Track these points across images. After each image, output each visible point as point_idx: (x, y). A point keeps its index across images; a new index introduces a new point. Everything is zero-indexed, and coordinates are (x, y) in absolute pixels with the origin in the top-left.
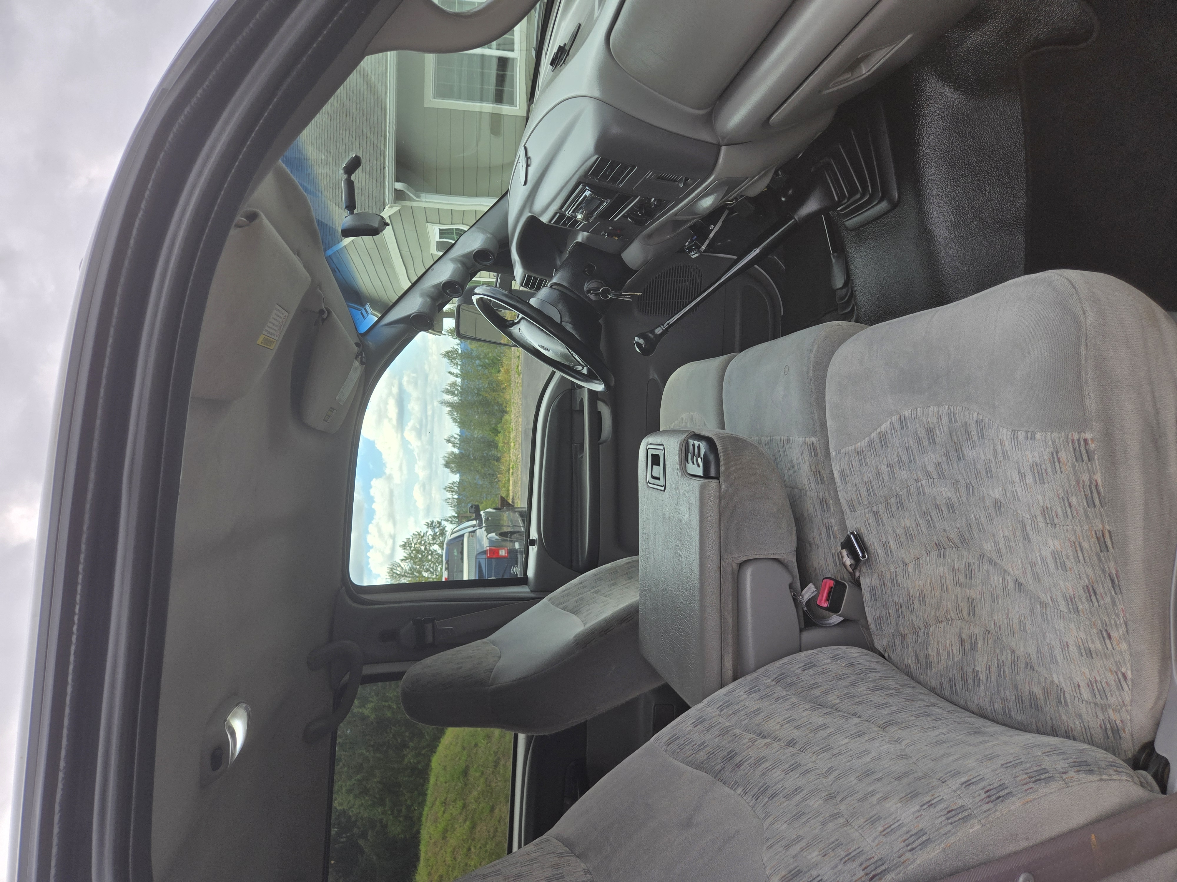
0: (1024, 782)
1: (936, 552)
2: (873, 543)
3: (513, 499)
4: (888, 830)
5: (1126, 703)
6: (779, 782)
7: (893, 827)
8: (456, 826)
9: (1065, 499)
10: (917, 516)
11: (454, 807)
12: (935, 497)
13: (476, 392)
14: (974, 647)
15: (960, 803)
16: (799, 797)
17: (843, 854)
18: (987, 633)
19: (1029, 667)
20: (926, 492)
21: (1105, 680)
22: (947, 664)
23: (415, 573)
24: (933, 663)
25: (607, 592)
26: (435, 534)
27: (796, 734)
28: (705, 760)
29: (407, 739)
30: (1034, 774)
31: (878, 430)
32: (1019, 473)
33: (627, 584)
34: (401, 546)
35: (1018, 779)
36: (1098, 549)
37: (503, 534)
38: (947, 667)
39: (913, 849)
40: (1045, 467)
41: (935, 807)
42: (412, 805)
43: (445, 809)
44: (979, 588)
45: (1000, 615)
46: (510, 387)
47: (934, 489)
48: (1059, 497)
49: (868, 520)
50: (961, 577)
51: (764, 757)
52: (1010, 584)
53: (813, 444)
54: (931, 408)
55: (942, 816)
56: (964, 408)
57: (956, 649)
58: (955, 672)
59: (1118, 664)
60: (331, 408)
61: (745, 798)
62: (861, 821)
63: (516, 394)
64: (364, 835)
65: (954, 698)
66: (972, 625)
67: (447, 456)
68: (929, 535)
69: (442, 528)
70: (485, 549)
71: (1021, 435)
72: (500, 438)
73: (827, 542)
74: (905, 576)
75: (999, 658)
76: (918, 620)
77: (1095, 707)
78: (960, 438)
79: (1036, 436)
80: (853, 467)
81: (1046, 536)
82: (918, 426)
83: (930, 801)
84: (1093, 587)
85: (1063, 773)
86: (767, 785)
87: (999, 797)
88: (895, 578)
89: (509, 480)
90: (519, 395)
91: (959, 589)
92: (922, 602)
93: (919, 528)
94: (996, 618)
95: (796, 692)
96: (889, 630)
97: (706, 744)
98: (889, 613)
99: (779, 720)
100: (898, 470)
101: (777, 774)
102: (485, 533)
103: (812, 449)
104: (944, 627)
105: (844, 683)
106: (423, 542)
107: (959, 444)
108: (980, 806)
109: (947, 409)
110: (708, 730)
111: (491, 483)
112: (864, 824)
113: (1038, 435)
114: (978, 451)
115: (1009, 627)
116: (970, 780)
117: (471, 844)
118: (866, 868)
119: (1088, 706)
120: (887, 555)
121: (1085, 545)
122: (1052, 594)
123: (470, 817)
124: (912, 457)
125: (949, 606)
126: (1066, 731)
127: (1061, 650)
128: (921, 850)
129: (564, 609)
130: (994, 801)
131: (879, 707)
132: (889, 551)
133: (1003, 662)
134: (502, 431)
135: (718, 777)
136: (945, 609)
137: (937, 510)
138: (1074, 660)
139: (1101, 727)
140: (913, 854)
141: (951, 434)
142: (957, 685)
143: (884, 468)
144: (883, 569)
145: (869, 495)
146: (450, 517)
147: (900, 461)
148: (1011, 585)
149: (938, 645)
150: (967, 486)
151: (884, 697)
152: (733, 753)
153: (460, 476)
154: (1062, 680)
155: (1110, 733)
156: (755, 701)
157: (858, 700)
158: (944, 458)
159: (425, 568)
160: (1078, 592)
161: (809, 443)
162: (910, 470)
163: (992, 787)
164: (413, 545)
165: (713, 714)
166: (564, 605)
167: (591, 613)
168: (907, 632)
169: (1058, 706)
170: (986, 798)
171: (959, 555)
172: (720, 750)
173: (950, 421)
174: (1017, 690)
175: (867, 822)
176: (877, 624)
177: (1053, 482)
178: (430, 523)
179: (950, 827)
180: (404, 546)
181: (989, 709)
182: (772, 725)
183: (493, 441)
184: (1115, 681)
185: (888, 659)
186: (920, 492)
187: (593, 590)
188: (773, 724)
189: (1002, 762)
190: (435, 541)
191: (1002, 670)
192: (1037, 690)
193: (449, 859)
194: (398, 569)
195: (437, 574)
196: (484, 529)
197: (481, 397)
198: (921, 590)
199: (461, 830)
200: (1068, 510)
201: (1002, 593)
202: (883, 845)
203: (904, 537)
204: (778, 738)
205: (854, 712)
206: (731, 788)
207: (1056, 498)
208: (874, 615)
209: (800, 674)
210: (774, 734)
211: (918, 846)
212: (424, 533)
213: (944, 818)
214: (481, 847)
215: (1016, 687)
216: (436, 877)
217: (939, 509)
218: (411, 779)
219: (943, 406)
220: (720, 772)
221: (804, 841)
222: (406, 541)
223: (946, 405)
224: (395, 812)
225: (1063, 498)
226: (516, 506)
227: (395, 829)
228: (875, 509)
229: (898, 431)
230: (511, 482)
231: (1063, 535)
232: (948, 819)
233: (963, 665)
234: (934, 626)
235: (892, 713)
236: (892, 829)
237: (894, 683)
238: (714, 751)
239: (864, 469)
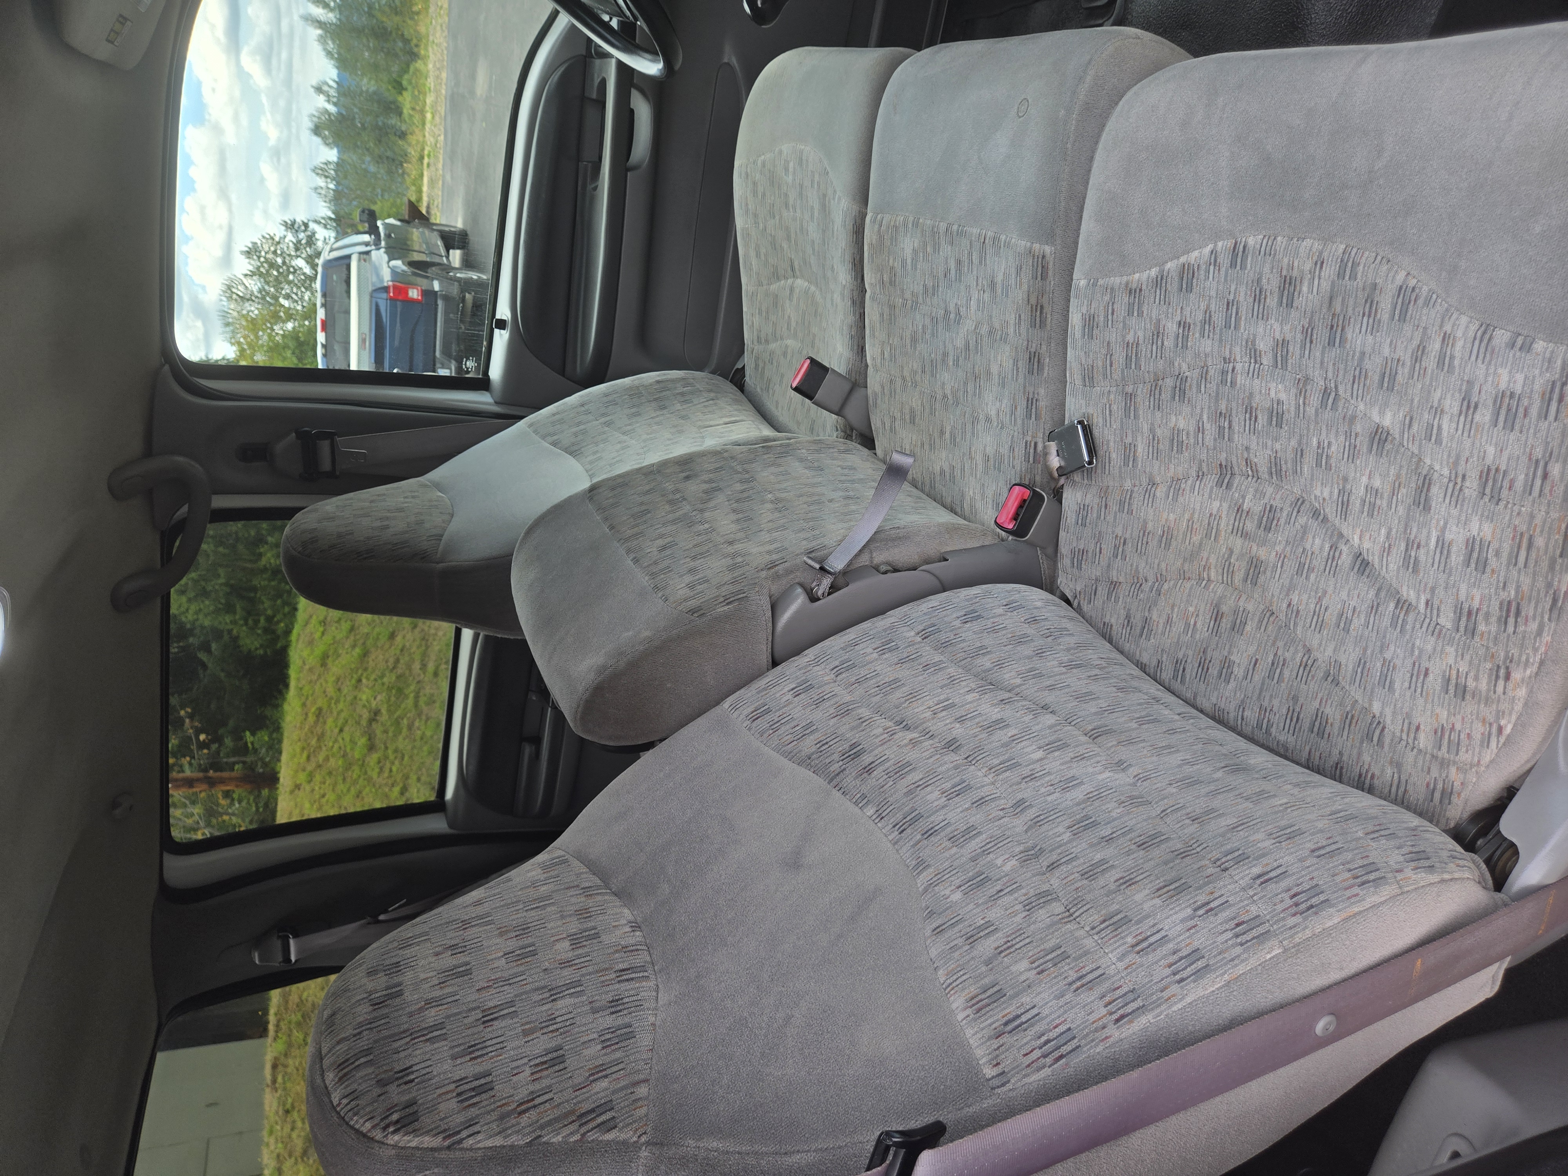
0: (1346, 884)
1: (1215, 478)
2: (1108, 441)
3: (428, 207)
4: (1145, 944)
5: (1482, 763)
6: (937, 811)
7: (1152, 940)
8: (340, 652)
9: (1542, 464)
10: (1205, 417)
11: (337, 628)
12: (1251, 394)
13: (366, 9)
14: (1238, 627)
15: (1254, 910)
16: (974, 845)
17: (1073, 975)
18: (1268, 615)
19: (1330, 679)
20: (1238, 382)
21: (1467, 731)
22: (1179, 639)
23: (268, 299)
24: (1153, 632)
25: (626, 425)
26: (299, 241)
27: (958, 731)
28: (813, 754)
29: (264, 532)
30: (1360, 872)
31: (1183, 259)
32: (1464, 399)
33: (657, 416)
34: (242, 253)
35: (1338, 879)
36: (1558, 552)
37: (412, 264)
38: (1178, 642)
39: (1182, 980)
40: (1526, 404)
41: (1216, 915)
42: (274, 616)
43: (325, 630)
44: (1279, 548)
45: (1305, 597)
46: (427, 12)
47: (1256, 381)
48: (1530, 459)
49: (1110, 405)
50: (1248, 523)
51: (908, 764)
52: (1344, 556)
53: (1044, 257)
54: (1307, 243)
55: (1227, 930)
56: (1379, 258)
57: (1203, 624)
58: (1191, 653)
59: (1499, 714)
60: (121, 16)
61: (879, 825)
62: (1094, 917)
63: (438, 28)
64: (206, 647)
65: (1176, 686)
66: (1244, 597)
67: (316, 114)
68: (1215, 449)
69: (309, 233)
70: (385, 284)
71: (1501, 337)
72: (406, 100)
73: (1023, 423)
74: (1146, 502)
75: (1279, 653)
76: (1148, 567)
77: (1431, 761)
78: (1350, 309)
79: (1535, 346)
80: (1113, 314)
81: (1470, 512)
82: (1267, 269)
83: (1208, 903)
84: (1518, 604)
85: (1397, 872)
86: (917, 812)
87: (1312, 907)
88: (1127, 500)
89: (422, 175)
90: (442, 31)
91: (1239, 542)
92: (1163, 545)
93: (1200, 435)
94: (1295, 598)
95: (955, 657)
96: (1092, 571)
97: (814, 727)
98: (1101, 549)
99: (931, 703)
100: (1197, 335)
101: (933, 796)
102: (385, 258)
103: (1040, 266)
104: (1191, 588)
105: (1027, 650)
106: (279, 252)
107: (1341, 318)
108: (1284, 919)
109: (1341, 251)
110: (818, 703)
111: (390, 172)
112: (1102, 926)
113: (1539, 346)
114: (1378, 339)
115: (1316, 617)
116: (1268, 873)
117: (362, 675)
118: (1110, 1003)
119: (1421, 757)
120: (1126, 464)
121: (1540, 542)
122: (1432, 596)
123: (361, 641)
124: (1233, 319)
125: (1213, 560)
126: (1360, 775)
127: (1409, 675)
128: (1195, 982)
129: (554, 444)
130: (1303, 913)
131: (1083, 697)
132: (1131, 459)
133: (1284, 660)
134: (409, 88)
135: (834, 782)
136: (1203, 563)
137: (1248, 416)
138: (1427, 694)
139: (1428, 785)
140: (1182, 988)
141: (1331, 298)
142: (1188, 671)
143: (1171, 327)
144: (1111, 484)
145: (1128, 365)
146: (323, 218)
147: (1207, 320)
148: (1346, 559)
149: (1173, 609)
150: (1326, 392)
151: (1085, 681)
152: (858, 748)
153: (339, 152)
154: (1388, 711)
155: (1437, 795)
156: (890, 666)
157: (1048, 683)
158: (1299, 337)
159: (283, 292)
160: (1488, 607)
161: (1037, 254)
162: (1221, 340)
163: (1300, 889)
164: (263, 254)
165: (826, 678)
166: (555, 437)
167: (600, 458)
168: (1121, 579)
169: (1362, 742)
170: (1291, 906)
171: (1256, 491)
172: (837, 740)
173: (1341, 275)
174: (1295, 703)
175: (1107, 923)
176: (1076, 560)
177: (1532, 431)
178: (289, 222)
179: (1239, 950)
180: (248, 253)
181: (1232, 715)
182: (920, 710)
183: (394, 102)
184: (1482, 734)
185: (1079, 610)
186: (1227, 377)
187: (603, 420)
188: (921, 708)
189: (1311, 846)
190: (298, 253)
191: (1278, 671)
192: (1332, 712)
193: (331, 691)
194: (239, 287)
195: (305, 304)
196: (383, 250)
197: (375, 21)
198: (1169, 528)
199: (347, 658)
200: (1538, 482)
201: (1322, 568)
202: (1137, 968)
203: (1167, 443)
204: (931, 734)
205: (1043, 704)
206: (856, 803)
207: (1524, 459)
208: (1075, 545)
209: (960, 628)
210: (925, 725)
211: (1189, 977)
212: (281, 238)
213: (1230, 934)
214: (375, 680)
215: (1295, 699)
216: (313, 710)
217: (1251, 414)
218: (273, 583)
219: (1333, 243)
220: (838, 775)
221: (999, 934)
222: (250, 245)
223: (1341, 243)
224: (250, 622)
225: (1537, 461)
226: (433, 220)
227: (252, 643)
228: (1129, 389)
229: (1223, 270)
230: (426, 180)
231: (1507, 518)
232: (1237, 936)
233: (1207, 647)
234: (1172, 582)
235: (1101, 712)
236: (1151, 944)
237: (1096, 656)
238: (828, 740)
239: (1133, 321)
